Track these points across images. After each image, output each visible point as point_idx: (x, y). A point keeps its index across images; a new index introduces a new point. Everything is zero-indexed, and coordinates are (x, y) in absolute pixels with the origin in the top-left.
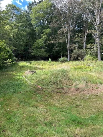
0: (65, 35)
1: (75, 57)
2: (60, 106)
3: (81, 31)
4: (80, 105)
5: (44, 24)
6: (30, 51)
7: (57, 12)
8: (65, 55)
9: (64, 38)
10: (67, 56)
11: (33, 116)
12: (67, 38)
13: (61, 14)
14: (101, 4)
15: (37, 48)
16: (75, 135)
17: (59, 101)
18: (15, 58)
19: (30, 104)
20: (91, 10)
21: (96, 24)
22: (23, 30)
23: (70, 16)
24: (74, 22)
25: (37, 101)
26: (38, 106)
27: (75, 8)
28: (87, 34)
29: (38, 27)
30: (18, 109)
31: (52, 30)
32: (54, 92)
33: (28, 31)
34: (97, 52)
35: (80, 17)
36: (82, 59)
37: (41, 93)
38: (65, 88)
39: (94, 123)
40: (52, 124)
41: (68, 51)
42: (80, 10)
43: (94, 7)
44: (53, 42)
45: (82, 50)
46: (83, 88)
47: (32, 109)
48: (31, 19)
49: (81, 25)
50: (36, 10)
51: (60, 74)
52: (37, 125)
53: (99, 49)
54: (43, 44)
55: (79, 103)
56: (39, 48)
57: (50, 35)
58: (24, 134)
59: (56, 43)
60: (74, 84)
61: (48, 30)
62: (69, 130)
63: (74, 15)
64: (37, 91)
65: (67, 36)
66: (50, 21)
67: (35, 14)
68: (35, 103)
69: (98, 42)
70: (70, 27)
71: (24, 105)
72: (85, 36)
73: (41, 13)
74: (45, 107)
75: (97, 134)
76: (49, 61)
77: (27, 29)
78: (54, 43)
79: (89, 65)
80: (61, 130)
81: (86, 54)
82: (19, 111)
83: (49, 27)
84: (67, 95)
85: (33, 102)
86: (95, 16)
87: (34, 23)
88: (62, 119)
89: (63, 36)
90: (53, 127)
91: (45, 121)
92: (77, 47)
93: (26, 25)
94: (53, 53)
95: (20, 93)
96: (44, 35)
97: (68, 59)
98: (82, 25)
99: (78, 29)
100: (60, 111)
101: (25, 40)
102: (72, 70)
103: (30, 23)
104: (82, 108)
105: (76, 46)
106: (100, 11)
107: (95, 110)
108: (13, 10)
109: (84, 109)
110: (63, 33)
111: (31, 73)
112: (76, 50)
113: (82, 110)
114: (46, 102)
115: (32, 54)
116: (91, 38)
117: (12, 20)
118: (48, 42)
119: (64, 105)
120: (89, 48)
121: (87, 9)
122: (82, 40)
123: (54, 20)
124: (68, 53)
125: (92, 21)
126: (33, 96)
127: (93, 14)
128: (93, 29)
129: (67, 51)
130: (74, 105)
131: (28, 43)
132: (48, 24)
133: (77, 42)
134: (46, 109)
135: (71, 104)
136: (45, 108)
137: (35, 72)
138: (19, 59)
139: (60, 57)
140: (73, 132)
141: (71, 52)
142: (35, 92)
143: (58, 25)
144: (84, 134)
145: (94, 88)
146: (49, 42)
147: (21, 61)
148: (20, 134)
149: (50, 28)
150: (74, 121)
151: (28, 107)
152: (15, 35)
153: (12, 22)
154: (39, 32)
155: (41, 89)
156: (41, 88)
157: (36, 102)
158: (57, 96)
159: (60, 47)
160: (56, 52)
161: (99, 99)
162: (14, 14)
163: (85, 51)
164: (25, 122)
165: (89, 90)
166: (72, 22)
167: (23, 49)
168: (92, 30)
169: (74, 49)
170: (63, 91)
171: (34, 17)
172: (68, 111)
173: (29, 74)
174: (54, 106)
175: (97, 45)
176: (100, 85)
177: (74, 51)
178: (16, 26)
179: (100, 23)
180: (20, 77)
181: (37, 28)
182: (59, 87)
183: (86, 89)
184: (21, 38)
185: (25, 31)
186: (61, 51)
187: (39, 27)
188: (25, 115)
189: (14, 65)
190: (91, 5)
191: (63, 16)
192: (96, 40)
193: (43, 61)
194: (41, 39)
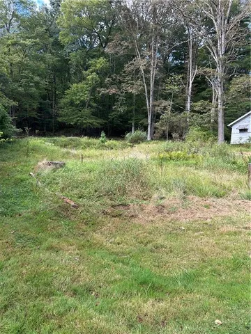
0: (142, 77)
1: (164, 131)
2: (116, 249)
3: (181, 69)
4: (162, 246)
5: (91, 44)
6: (54, 111)
7: (125, 17)
8: (142, 124)
9: (139, 82)
10: (145, 129)
11: (44, 274)
12: (148, 85)
13: (133, 22)
14: (230, 5)
15: (72, 103)
16: (142, 317)
17: (115, 237)
18: (14, 128)
19: (41, 243)
20: (206, 18)
21: (217, 53)
22: (37, 58)
23: (156, 29)
24: (164, 45)
25: (59, 236)
26: (61, 249)
27: (169, 11)
28: (196, 77)
29: (77, 51)
30: (8, 254)
31: (112, 61)
32: (105, 213)
33: (51, 61)
34: (216, 122)
35: (179, 33)
36: (181, 136)
37: (72, 218)
38: (131, 204)
39: (188, 288)
40: (89, 290)
41: (150, 117)
42: (180, 17)
43: (214, 11)
44: (112, 91)
45: (182, 114)
46: (175, 205)
47: (44, 255)
48: (60, 31)
49: (181, 54)
50: (71, 8)
51: (124, 170)
52: (52, 294)
53: (220, 114)
54: (86, 96)
55: (160, 241)
56: (77, 106)
57: (105, 74)
58: (17, 316)
59: (120, 96)
60: (155, 196)
61: (102, 60)
62: (129, 304)
63: (165, 27)
64: (63, 212)
65: (148, 80)
66: (107, 39)
67: (69, 18)
68: (55, 242)
69: (220, 96)
70: (154, 56)
71: (25, 247)
72: (191, 82)
73: (84, 16)
74: (77, 251)
75: (193, 314)
76: (101, 139)
77: (48, 55)
78: (113, 94)
79: (195, 152)
80: (110, 306)
81: (190, 126)
82: (10, 262)
83: (103, 54)
84: (135, 221)
85: (50, 239)
86: (215, 33)
87: (66, 40)
88: (115, 280)
89: (138, 78)
90: (92, 299)
91: (75, 285)
92: (169, 108)
93: (46, 45)
94: (113, 119)
95: (20, 215)
96: (92, 72)
97: (149, 135)
98: (185, 55)
99: (176, 62)
100: (114, 261)
101: (43, 82)
102: (154, 162)
103: (56, 39)
104: (167, 254)
105: (169, 103)
106: (228, 23)
107: (196, 258)
108: (12, 5)
109: (172, 255)
110: (138, 71)
111: (53, 167)
112: (167, 115)
113: (165, 258)
114: (81, 238)
115: (60, 119)
116: (204, 86)
117: (8, 30)
118: (99, 92)
119: (126, 246)
120: (198, 112)
121: (197, 14)
122: (183, 91)
123: (117, 37)
124: (149, 121)
125: (209, 46)
126: (52, 224)
127: (210, 28)
128: (209, 66)
129: (147, 117)
130: (149, 246)
131: (50, 90)
132: (101, 45)
133: (171, 94)
134: (78, 256)
135: (142, 242)
136: (78, 254)
137: (62, 165)
138: (24, 130)
139: (130, 130)
140: (137, 308)
141: (157, 118)
142: (57, 214)
143: (126, 50)
144: (163, 314)
145: (200, 207)
146: (103, 91)
147: (30, 135)
148: (7, 316)
149: (105, 57)
150: (144, 283)
151: (35, 250)
152: (15, 70)
153: (8, 34)
154: (77, 66)
155: (73, 206)
156: (72, 204)
157: (57, 240)
158: (110, 224)
159: (131, 105)
160: (121, 116)
161: (208, 233)
162: (14, 15)
163: (190, 118)
164: (22, 287)
165: (187, 209)
166: (161, 46)
167: (35, 106)
168: (207, 67)
169: (164, 113)
170: (126, 213)
171: (65, 25)
172: (132, 261)
173: (45, 168)
174: (101, 247)
175: (217, 105)
176: (214, 200)
177: (164, 116)
178: (20, 45)
179: (226, 52)
180: (24, 176)
181: (74, 54)
182: (118, 202)
183: (181, 209)
184: (32, 78)
185: (42, 59)
186: (132, 116)
187: (80, 51)
188: (24, 271)
189: (10, 146)
190: (207, 6)
191: (140, 28)
192: (215, 92)
193: (86, 137)
194: (84, 82)
